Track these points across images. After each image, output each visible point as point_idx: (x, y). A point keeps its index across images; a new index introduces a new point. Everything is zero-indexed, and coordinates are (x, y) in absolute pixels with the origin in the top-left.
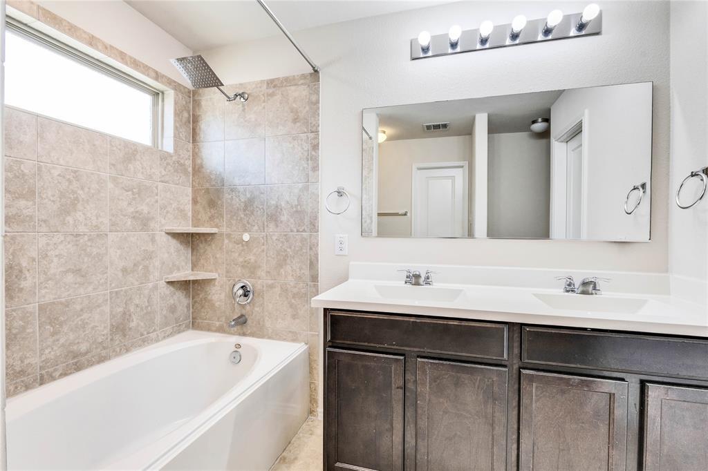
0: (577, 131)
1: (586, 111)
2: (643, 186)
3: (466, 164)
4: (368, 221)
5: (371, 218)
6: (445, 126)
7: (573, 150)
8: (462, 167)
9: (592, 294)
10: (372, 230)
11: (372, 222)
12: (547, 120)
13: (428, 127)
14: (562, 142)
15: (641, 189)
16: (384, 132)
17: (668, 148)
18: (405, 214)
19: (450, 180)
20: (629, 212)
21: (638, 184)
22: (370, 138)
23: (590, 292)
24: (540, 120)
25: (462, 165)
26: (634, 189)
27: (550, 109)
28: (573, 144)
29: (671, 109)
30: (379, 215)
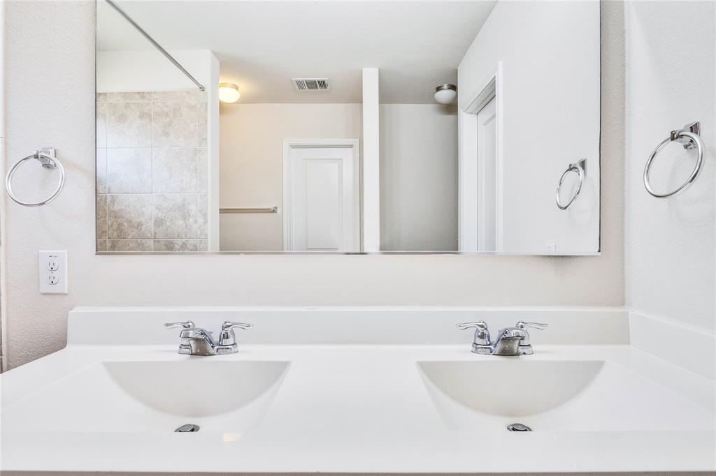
0: (489, 96)
1: (500, 63)
2: (583, 164)
3: (355, 142)
4: (201, 221)
5: (205, 215)
6: (323, 84)
7: (485, 125)
8: (351, 146)
9: (518, 354)
10: (206, 235)
11: (206, 222)
12: (453, 88)
13: (300, 84)
14: (472, 113)
15: (580, 168)
16: (237, 88)
17: (623, 98)
18: (274, 211)
19: (337, 164)
20: (565, 206)
21: (576, 161)
22: (202, 89)
23: (516, 351)
24: (446, 86)
25: (351, 143)
26: (570, 169)
27: (457, 70)
28: (485, 115)
29: (626, 35)
30: (222, 211)
